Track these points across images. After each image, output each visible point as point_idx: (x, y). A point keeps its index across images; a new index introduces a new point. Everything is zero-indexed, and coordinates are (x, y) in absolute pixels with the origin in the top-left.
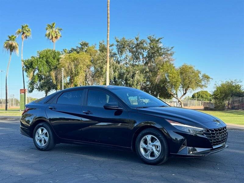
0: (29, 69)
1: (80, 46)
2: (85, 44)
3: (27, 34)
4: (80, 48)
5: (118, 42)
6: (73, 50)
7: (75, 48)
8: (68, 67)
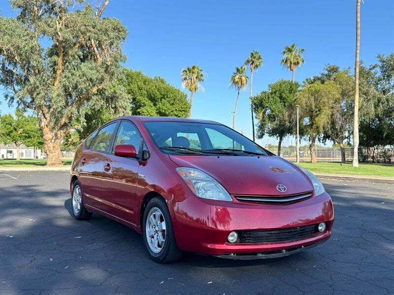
0: (258, 108)
1: (326, 72)
2: (333, 69)
3: (257, 63)
4: (326, 75)
5: (384, 62)
6: (316, 79)
7: (320, 76)
8: (306, 103)
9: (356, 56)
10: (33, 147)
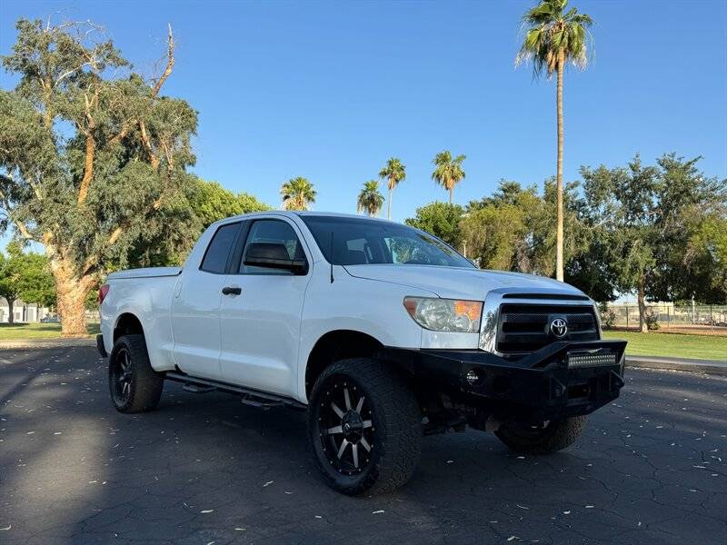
1: (501, 193)
2: (512, 187)
3: (397, 176)
4: (502, 197)
5: (589, 178)
6: (487, 202)
7: (492, 198)
9: (558, 167)
10: (36, 304)
